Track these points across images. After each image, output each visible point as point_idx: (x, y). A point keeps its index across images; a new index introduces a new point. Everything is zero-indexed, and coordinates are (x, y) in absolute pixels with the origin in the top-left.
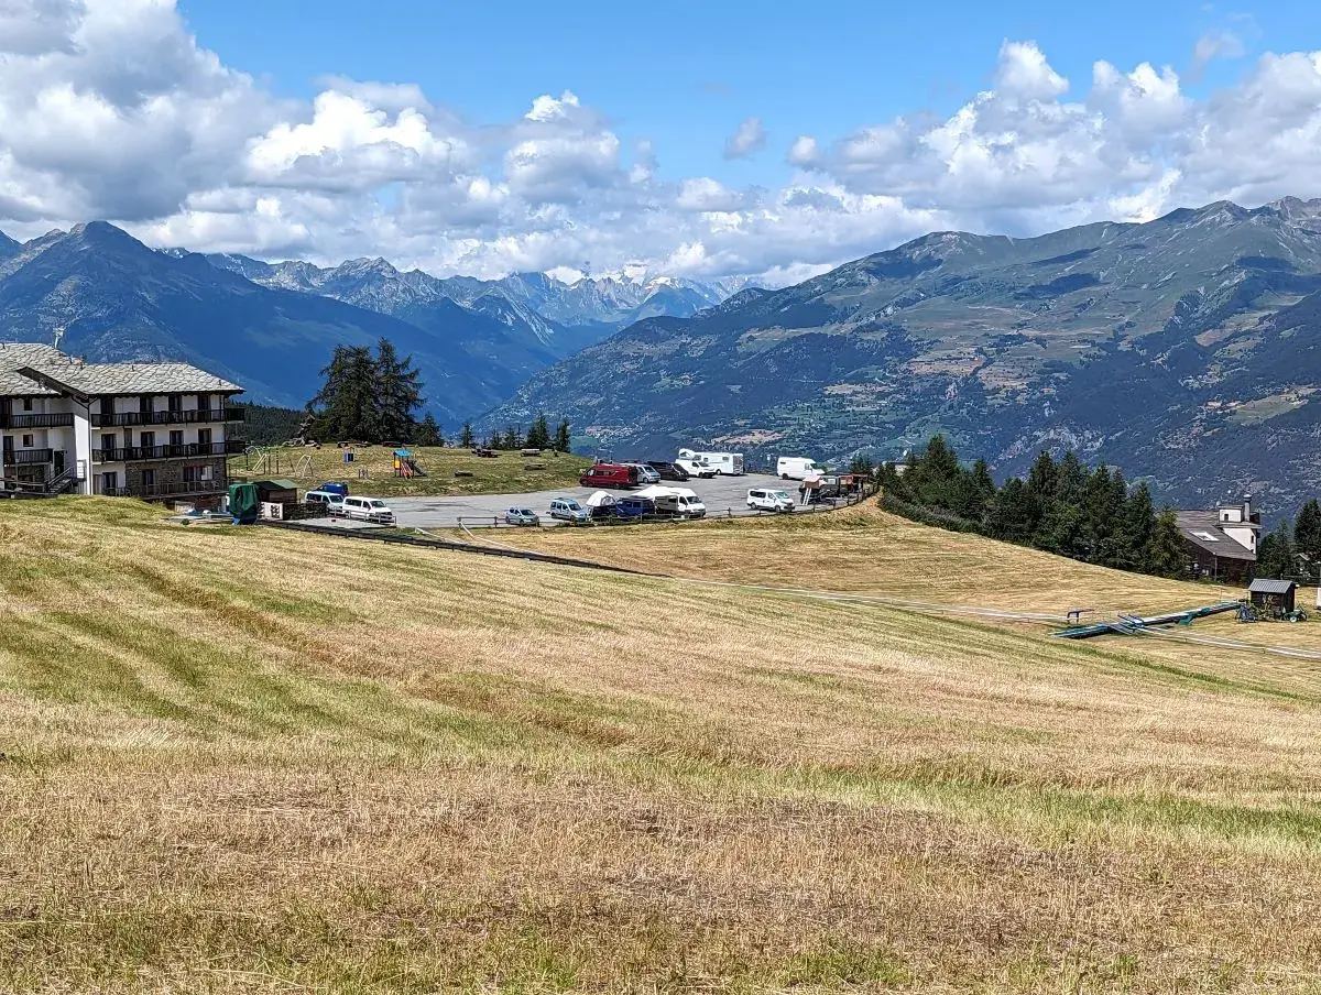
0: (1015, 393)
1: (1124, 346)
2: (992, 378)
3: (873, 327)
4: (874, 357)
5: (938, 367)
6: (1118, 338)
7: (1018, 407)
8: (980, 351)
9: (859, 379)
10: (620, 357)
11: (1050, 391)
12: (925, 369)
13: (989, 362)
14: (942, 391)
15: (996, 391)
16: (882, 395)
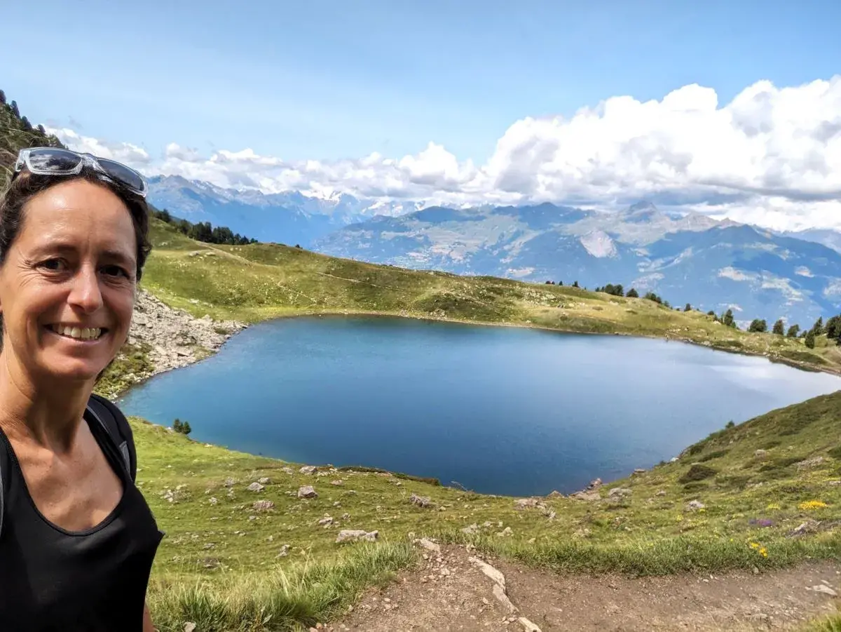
0: (459, 261)
1: (486, 248)
2: (455, 255)
3: (420, 236)
4: (421, 245)
5: (440, 250)
6: (484, 245)
7: (460, 264)
8: (450, 247)
9: (418, 252)
10: (346, 235)
11: (468, 260)
12: (436, 251)
13: (452, 251)
14: (441, 258)
15: (454, 260)
16: (425, 258)
